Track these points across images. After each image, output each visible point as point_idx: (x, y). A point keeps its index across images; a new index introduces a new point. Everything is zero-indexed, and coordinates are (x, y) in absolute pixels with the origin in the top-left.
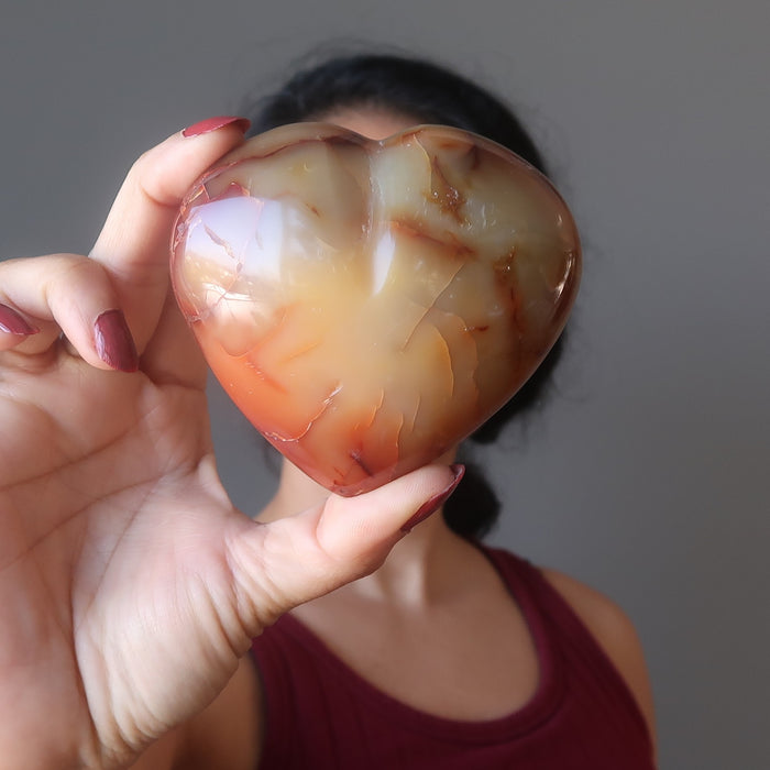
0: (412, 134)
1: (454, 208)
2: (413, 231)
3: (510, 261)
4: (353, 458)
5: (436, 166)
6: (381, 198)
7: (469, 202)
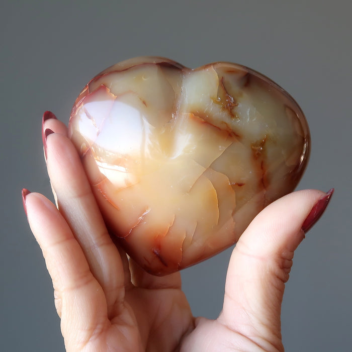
0: (211, 65)
1: (230, 109)
2: (203, 120)
3: (262, 144)
4: (155, 253)
5: (222, 83)
6: (186, 99)
7: (240, 106)
